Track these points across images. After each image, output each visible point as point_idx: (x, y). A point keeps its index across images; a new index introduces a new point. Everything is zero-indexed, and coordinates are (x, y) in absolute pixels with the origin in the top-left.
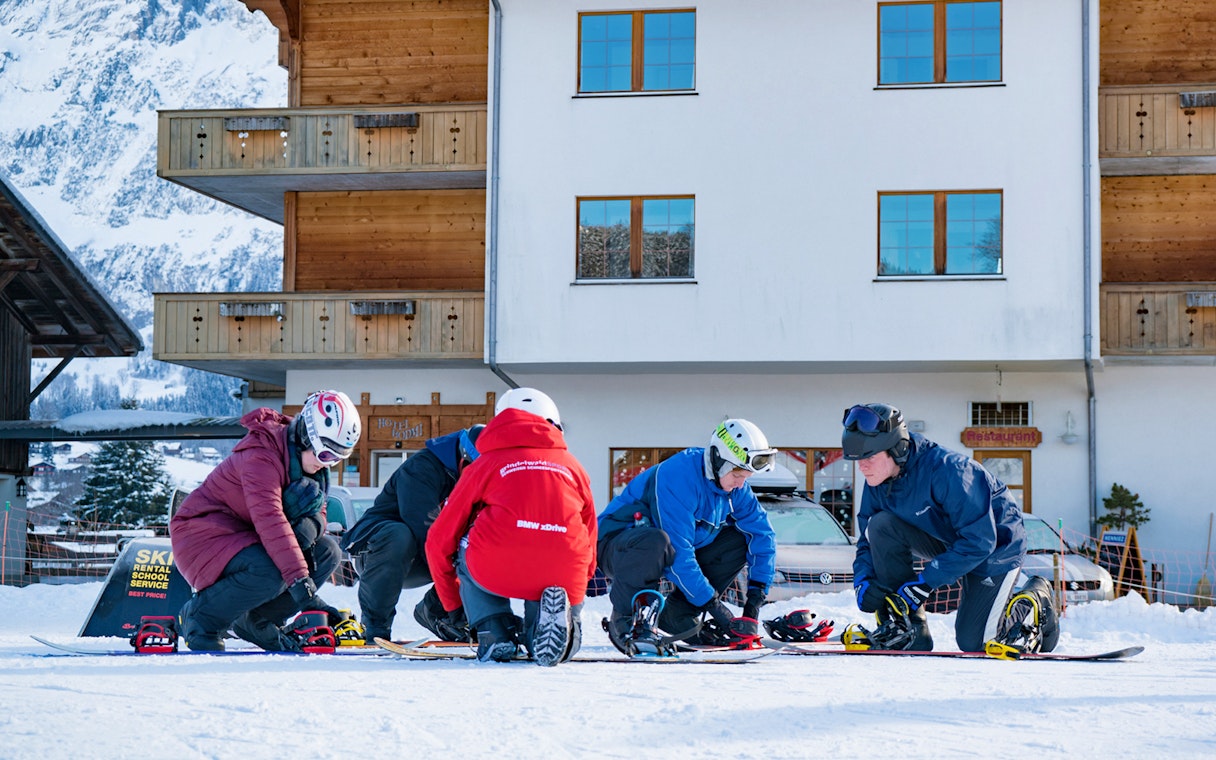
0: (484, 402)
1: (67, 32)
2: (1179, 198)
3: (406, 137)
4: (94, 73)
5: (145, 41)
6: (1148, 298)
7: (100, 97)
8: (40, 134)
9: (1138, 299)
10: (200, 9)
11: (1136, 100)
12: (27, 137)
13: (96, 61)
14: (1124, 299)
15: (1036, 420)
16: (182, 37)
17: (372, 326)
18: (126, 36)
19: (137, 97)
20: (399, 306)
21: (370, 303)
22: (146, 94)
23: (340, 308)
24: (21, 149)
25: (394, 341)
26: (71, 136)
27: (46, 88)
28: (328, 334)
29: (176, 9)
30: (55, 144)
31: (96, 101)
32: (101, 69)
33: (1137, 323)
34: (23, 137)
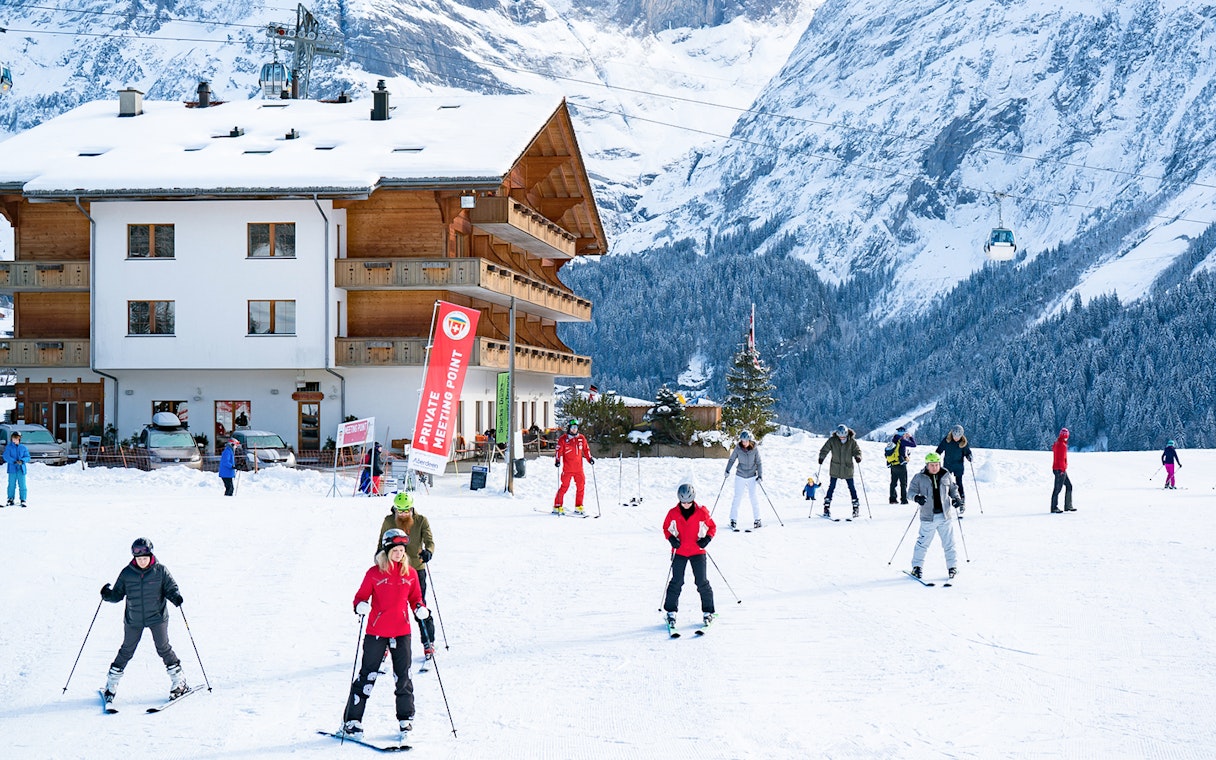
0: (99, 382)
1: (72, 23)
2: (377, 300)
3: (59, 274)
4: (93, 54)
5: (131, 31)
6: (353, 343)
7: (98, 71)
8: (55, 98)
9: (349, 344)
10: (170, 7)
11: (349, 264)
12: (46, 101)
13: (94, 45)
14: (345, 344)
15: (323, 389)
16: (158, 28)
17: (46, 352)
18: (117, 27)
19: (125, 71)
20: (55, 345)
21: (44, 343)
22: (132, 69)
23: (32, 344)
24: (41, 109)
25: (55, 359)
26: (78, 100)
27: (58, 65)
28: (27, 355)
29: (153, 8)
30: (67, 106)
31: (95, 75)
32: (98, 51)
33: (349, 353)
34: (42, 100)
